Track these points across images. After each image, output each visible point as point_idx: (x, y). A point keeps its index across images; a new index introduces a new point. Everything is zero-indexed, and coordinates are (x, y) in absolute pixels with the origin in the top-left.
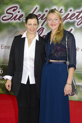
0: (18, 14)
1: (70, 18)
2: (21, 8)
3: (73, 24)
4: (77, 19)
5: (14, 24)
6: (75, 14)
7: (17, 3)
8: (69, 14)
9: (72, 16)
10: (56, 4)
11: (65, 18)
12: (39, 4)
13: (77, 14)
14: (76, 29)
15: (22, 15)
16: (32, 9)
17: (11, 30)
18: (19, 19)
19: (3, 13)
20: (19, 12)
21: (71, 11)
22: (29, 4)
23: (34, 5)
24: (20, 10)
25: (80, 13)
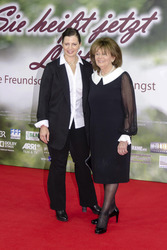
0: (16, 20)
2: (22, 9)
4: (121, 31)
5: (9, 39)
6: (117, 22)
8: (106, 22)
9: (112, 26)
10: (84, 4)
13: (121, 23)
15: (24, 23)
16: (41, 11)
17: (5, 49)
18: (18, 29)
20: (18, 17)
21: (110, 16)
22: (37, 3)
23: (45, 4)
24: (21, 14)
25: (127, 20)
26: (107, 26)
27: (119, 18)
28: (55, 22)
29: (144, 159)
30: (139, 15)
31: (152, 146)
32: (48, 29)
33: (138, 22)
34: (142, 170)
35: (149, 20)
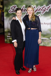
1: (39, 10)
2: (17, 7)
3: (40, 13)
4: (42, 11)
5: (14, 14)
6: (41, 9)
7: (16, 4)
10: (32, 4)
11: (37, 10)
12: (25, 5)
13: (42, 8)
14: (41, 15)
16: (22, 7)
19: (10, 9)
21: (39, 7)
22: (21, 5)
23: (23, 5)
25: (43, 8)
26: (38, 10)
27: (41, 8)
28: (26, 9)
29: (49, 41)
30: (46, 6)
31: (50, 38)
32: (24, 11)
33: (46, 8)
34: (48, 44)
35: (49, 8)
